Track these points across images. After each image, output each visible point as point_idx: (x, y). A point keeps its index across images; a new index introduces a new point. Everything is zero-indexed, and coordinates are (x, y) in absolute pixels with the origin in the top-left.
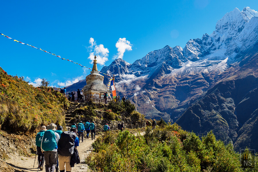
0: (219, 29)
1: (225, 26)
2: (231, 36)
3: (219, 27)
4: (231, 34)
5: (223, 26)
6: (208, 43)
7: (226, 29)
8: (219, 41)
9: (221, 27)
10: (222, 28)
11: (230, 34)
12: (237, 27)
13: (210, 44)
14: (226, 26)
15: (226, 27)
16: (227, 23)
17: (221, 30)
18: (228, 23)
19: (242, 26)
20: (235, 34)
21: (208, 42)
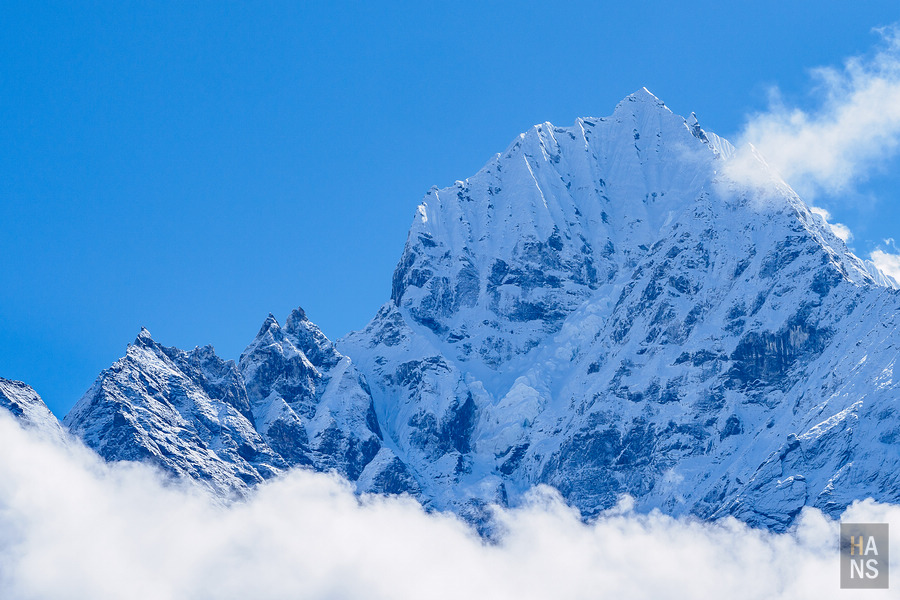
0: (448, 303)
1: (521, 281)
2: (634, 410)
3: (452, 271)
4: (638, 386)
5: (500, 268)
6: (328, 448)
7: (535, 312)
8: (464, 446)
9: (469, 274)
10: (484, 295)
11: (617, 389)
12: (717, 320)
13: (351, 455)
14: (539, 279)
15: (537, 295)
16: (555, 243)
17: (471, 318)
18: (565, 255)
19: (799, 320)
20: (691, 394)
21: (334, 433)
